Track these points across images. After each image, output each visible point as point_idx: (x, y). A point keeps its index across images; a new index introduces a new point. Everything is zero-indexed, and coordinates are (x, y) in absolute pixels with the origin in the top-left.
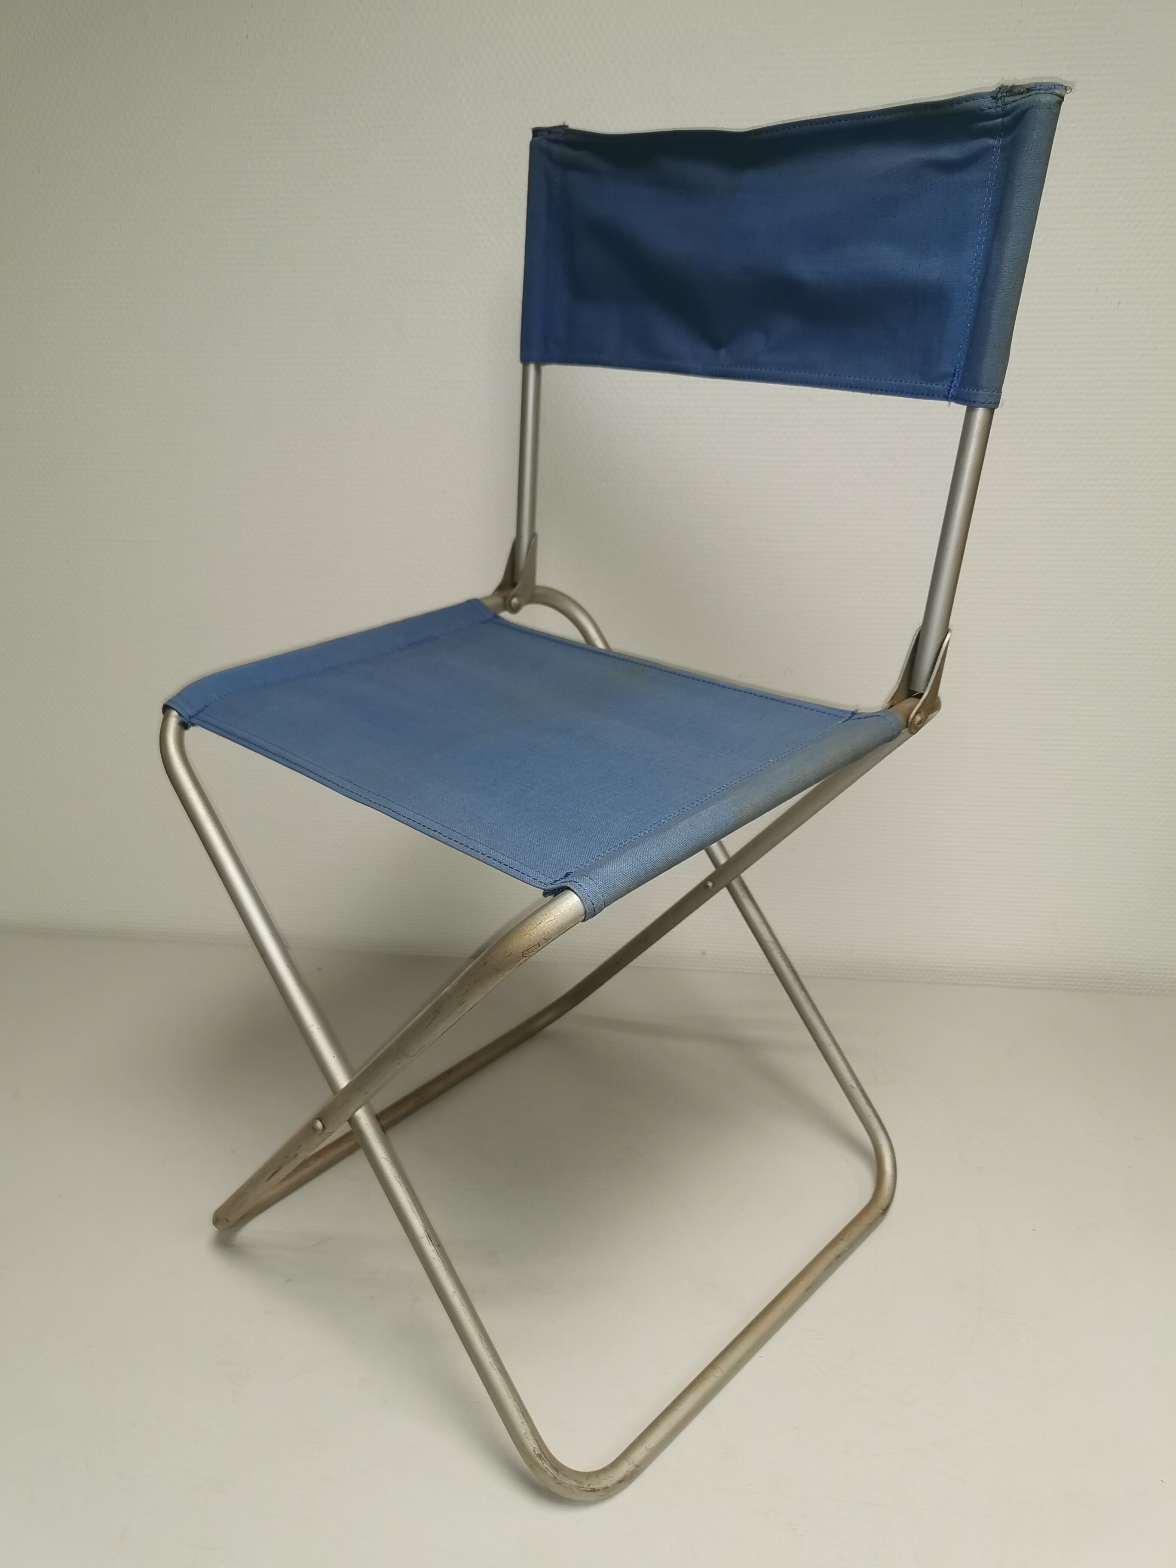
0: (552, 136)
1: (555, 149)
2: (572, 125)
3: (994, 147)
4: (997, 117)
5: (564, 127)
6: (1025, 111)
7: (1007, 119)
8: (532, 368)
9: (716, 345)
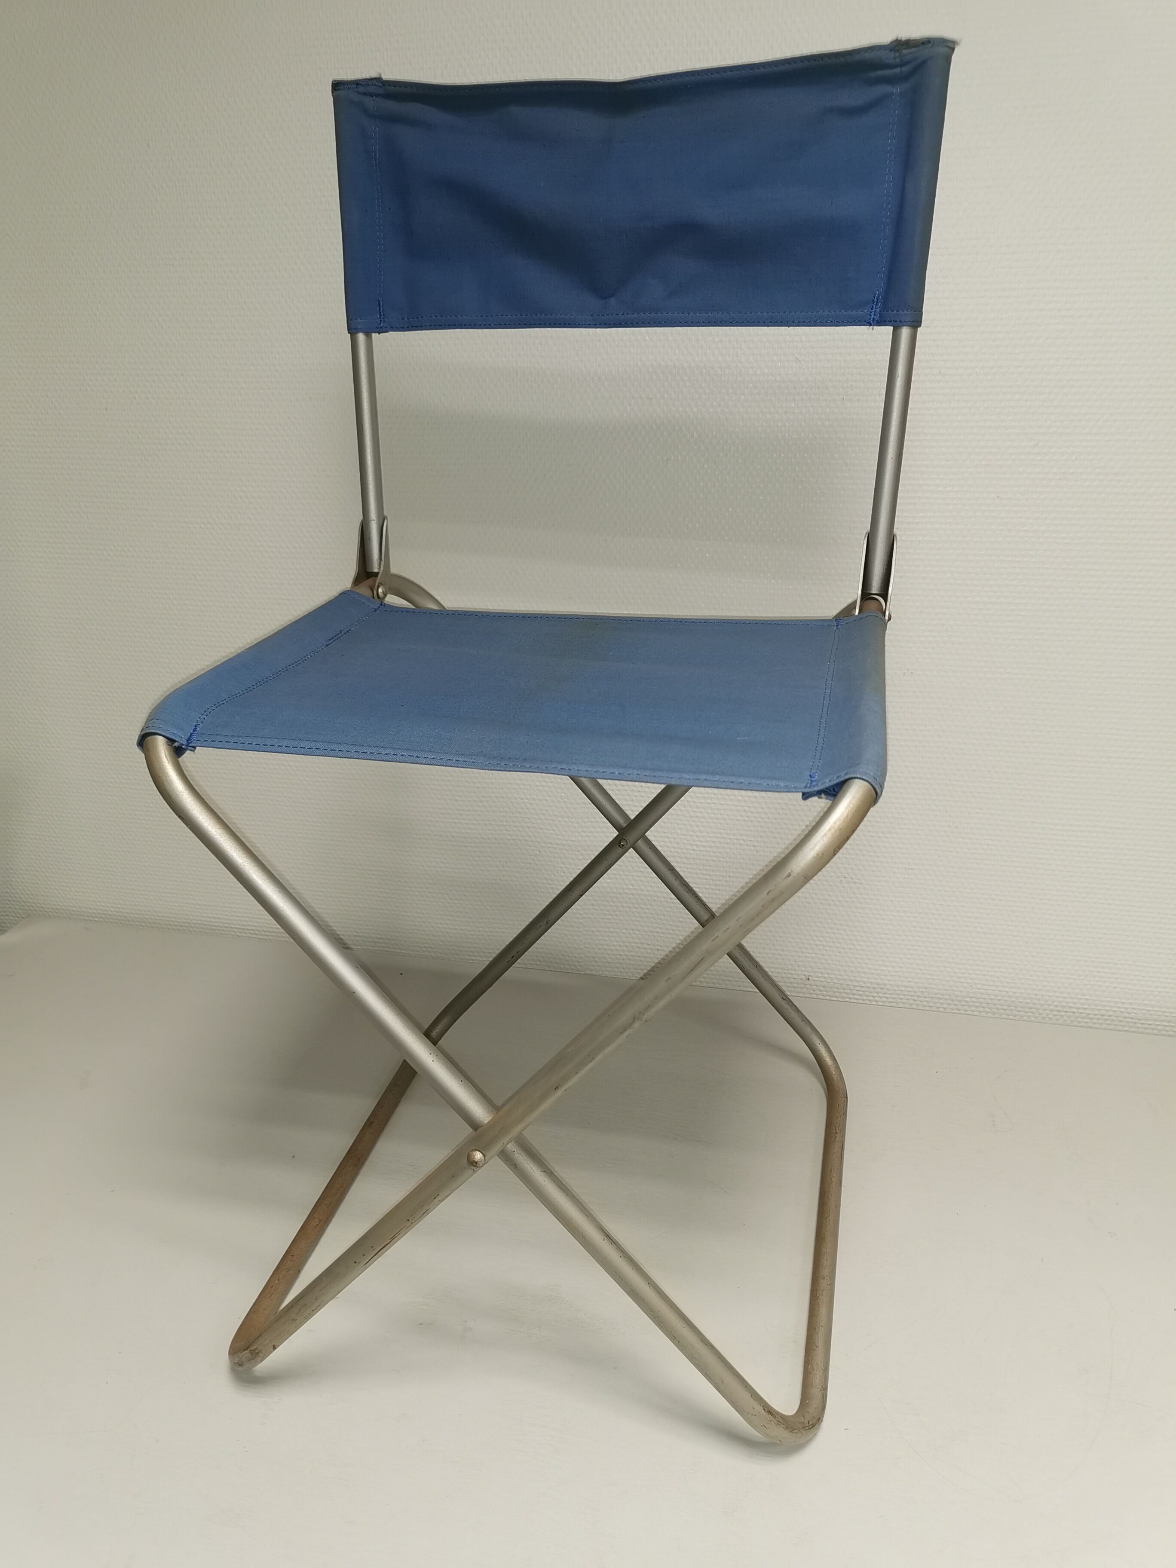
0: (361, 89)
1: (369, 102)
2: (386, 77)
3: (892, 94)
4: (895, 66)
5: (379, 79)
6: (924, 62)
7: (904, 69)
8: (361, 337)
9: (604, 294)
